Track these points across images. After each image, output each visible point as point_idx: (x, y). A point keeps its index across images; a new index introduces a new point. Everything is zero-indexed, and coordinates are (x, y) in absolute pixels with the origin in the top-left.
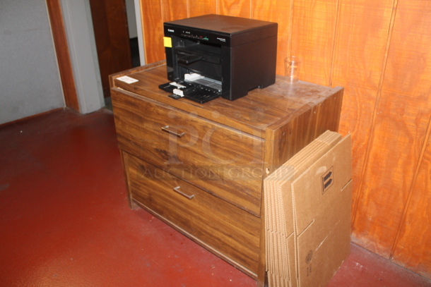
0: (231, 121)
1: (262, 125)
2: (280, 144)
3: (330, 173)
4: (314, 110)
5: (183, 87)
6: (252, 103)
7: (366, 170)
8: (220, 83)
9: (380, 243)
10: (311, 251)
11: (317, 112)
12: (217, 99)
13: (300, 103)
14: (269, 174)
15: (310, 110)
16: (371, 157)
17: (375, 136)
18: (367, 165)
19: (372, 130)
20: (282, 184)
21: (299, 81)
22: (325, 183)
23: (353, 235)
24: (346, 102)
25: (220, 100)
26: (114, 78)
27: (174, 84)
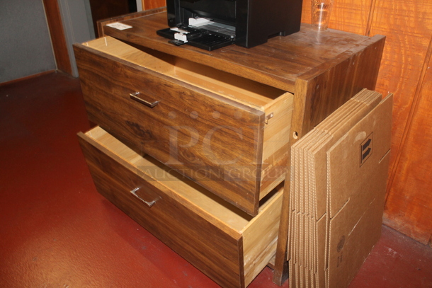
0: (248, 70)
1: (290, 75)
2: (313, 100)
3: (370, 140)
4: (353, 61)
5: (187, 33)
6: (274, 51)
7: (407, 138)
8: (233, 29)
9: (417, 226)
10: (344, 237)
11: (356, 63)
12: (229, 47)
13: (334, 52)
14: (298, 139)
15: (349, 59)
16: (414, 123)
17: (423, 98)
18: (408, 132)
19: (418, 90)
20: (315, 152)
21: (328, 29)
22: (363, 153)
23: (385, 215)
24: (387, 54)
25: (234, 48)
26: (103, 24)
27: (176, 29)
